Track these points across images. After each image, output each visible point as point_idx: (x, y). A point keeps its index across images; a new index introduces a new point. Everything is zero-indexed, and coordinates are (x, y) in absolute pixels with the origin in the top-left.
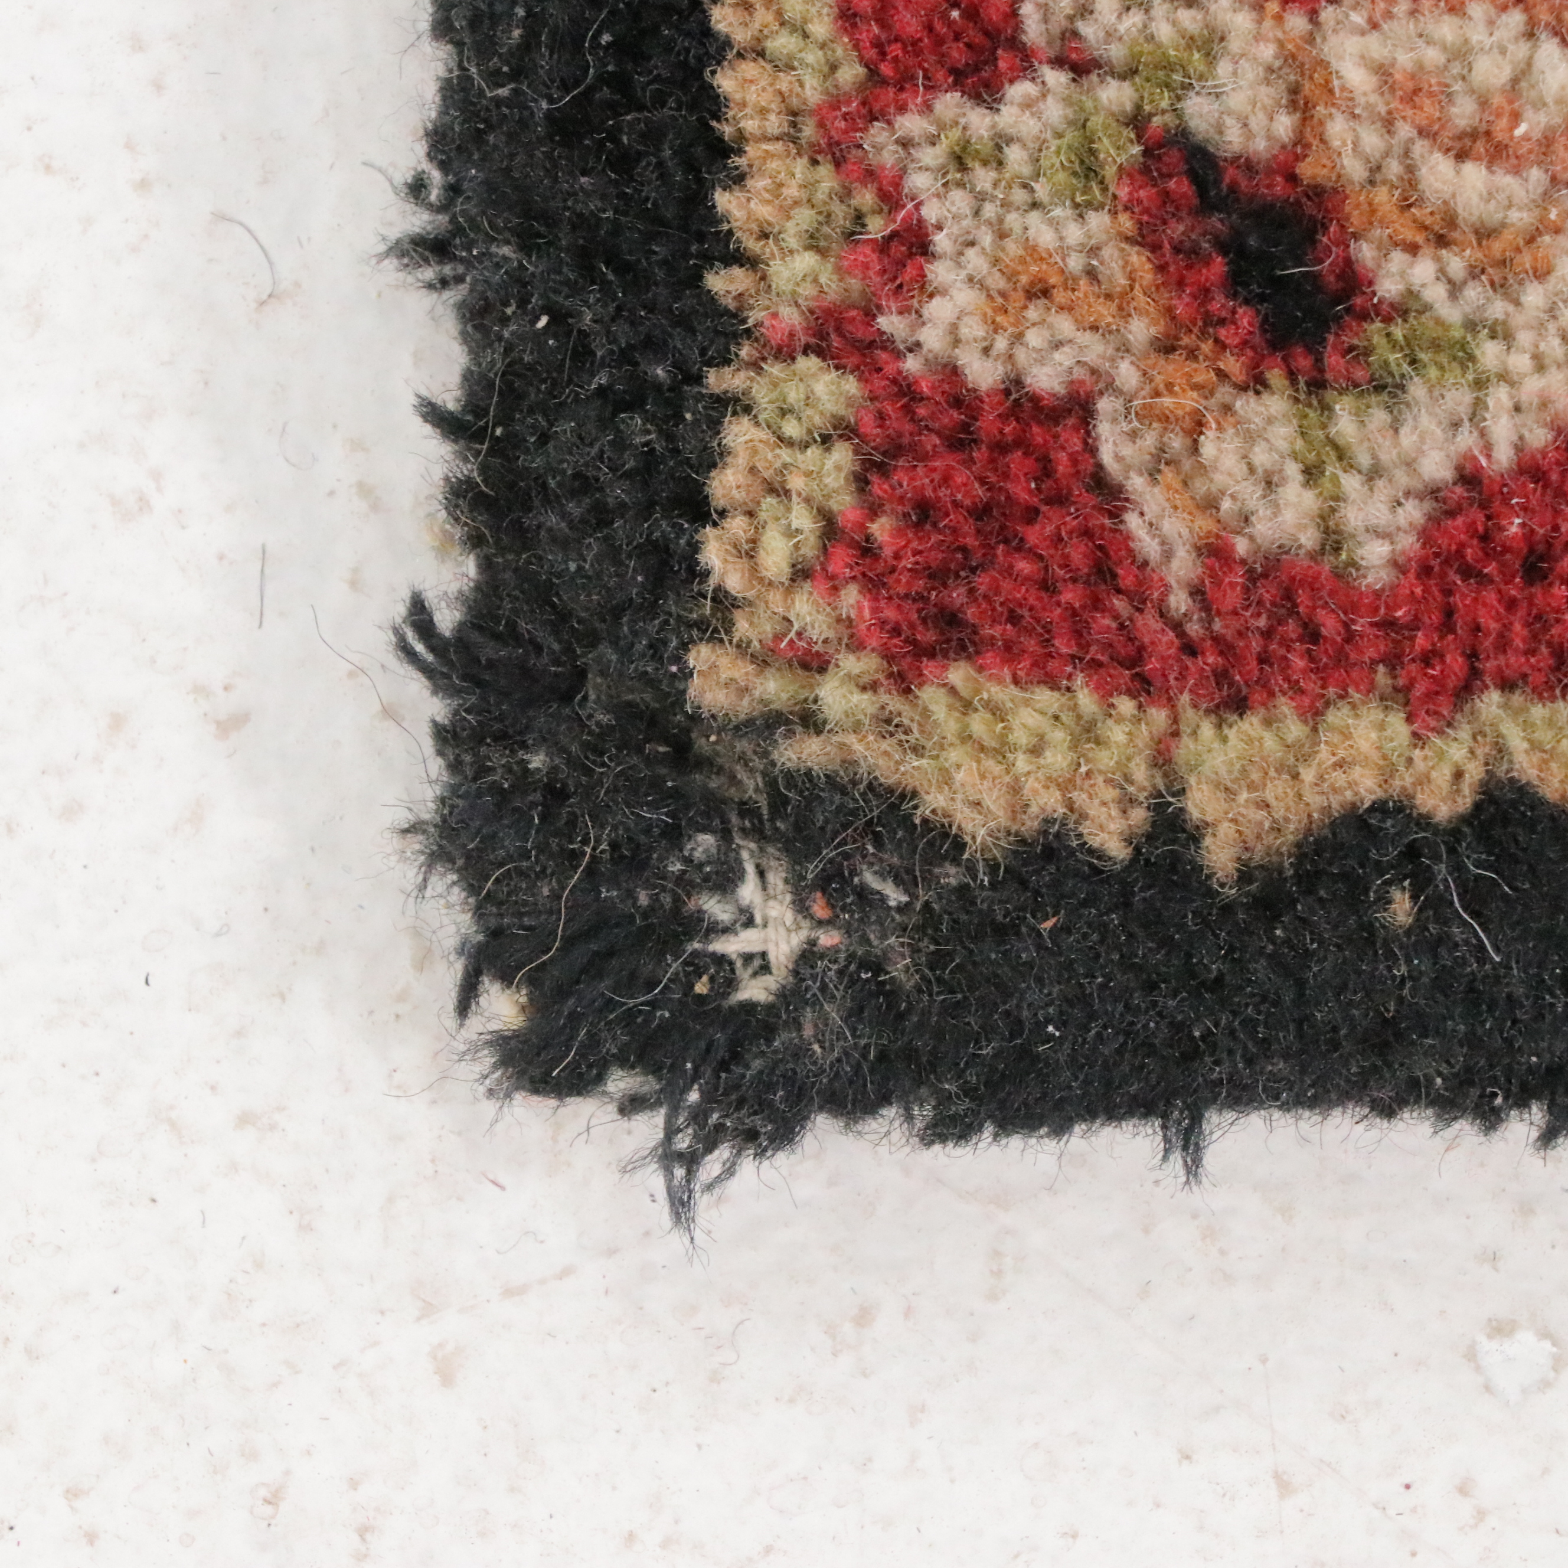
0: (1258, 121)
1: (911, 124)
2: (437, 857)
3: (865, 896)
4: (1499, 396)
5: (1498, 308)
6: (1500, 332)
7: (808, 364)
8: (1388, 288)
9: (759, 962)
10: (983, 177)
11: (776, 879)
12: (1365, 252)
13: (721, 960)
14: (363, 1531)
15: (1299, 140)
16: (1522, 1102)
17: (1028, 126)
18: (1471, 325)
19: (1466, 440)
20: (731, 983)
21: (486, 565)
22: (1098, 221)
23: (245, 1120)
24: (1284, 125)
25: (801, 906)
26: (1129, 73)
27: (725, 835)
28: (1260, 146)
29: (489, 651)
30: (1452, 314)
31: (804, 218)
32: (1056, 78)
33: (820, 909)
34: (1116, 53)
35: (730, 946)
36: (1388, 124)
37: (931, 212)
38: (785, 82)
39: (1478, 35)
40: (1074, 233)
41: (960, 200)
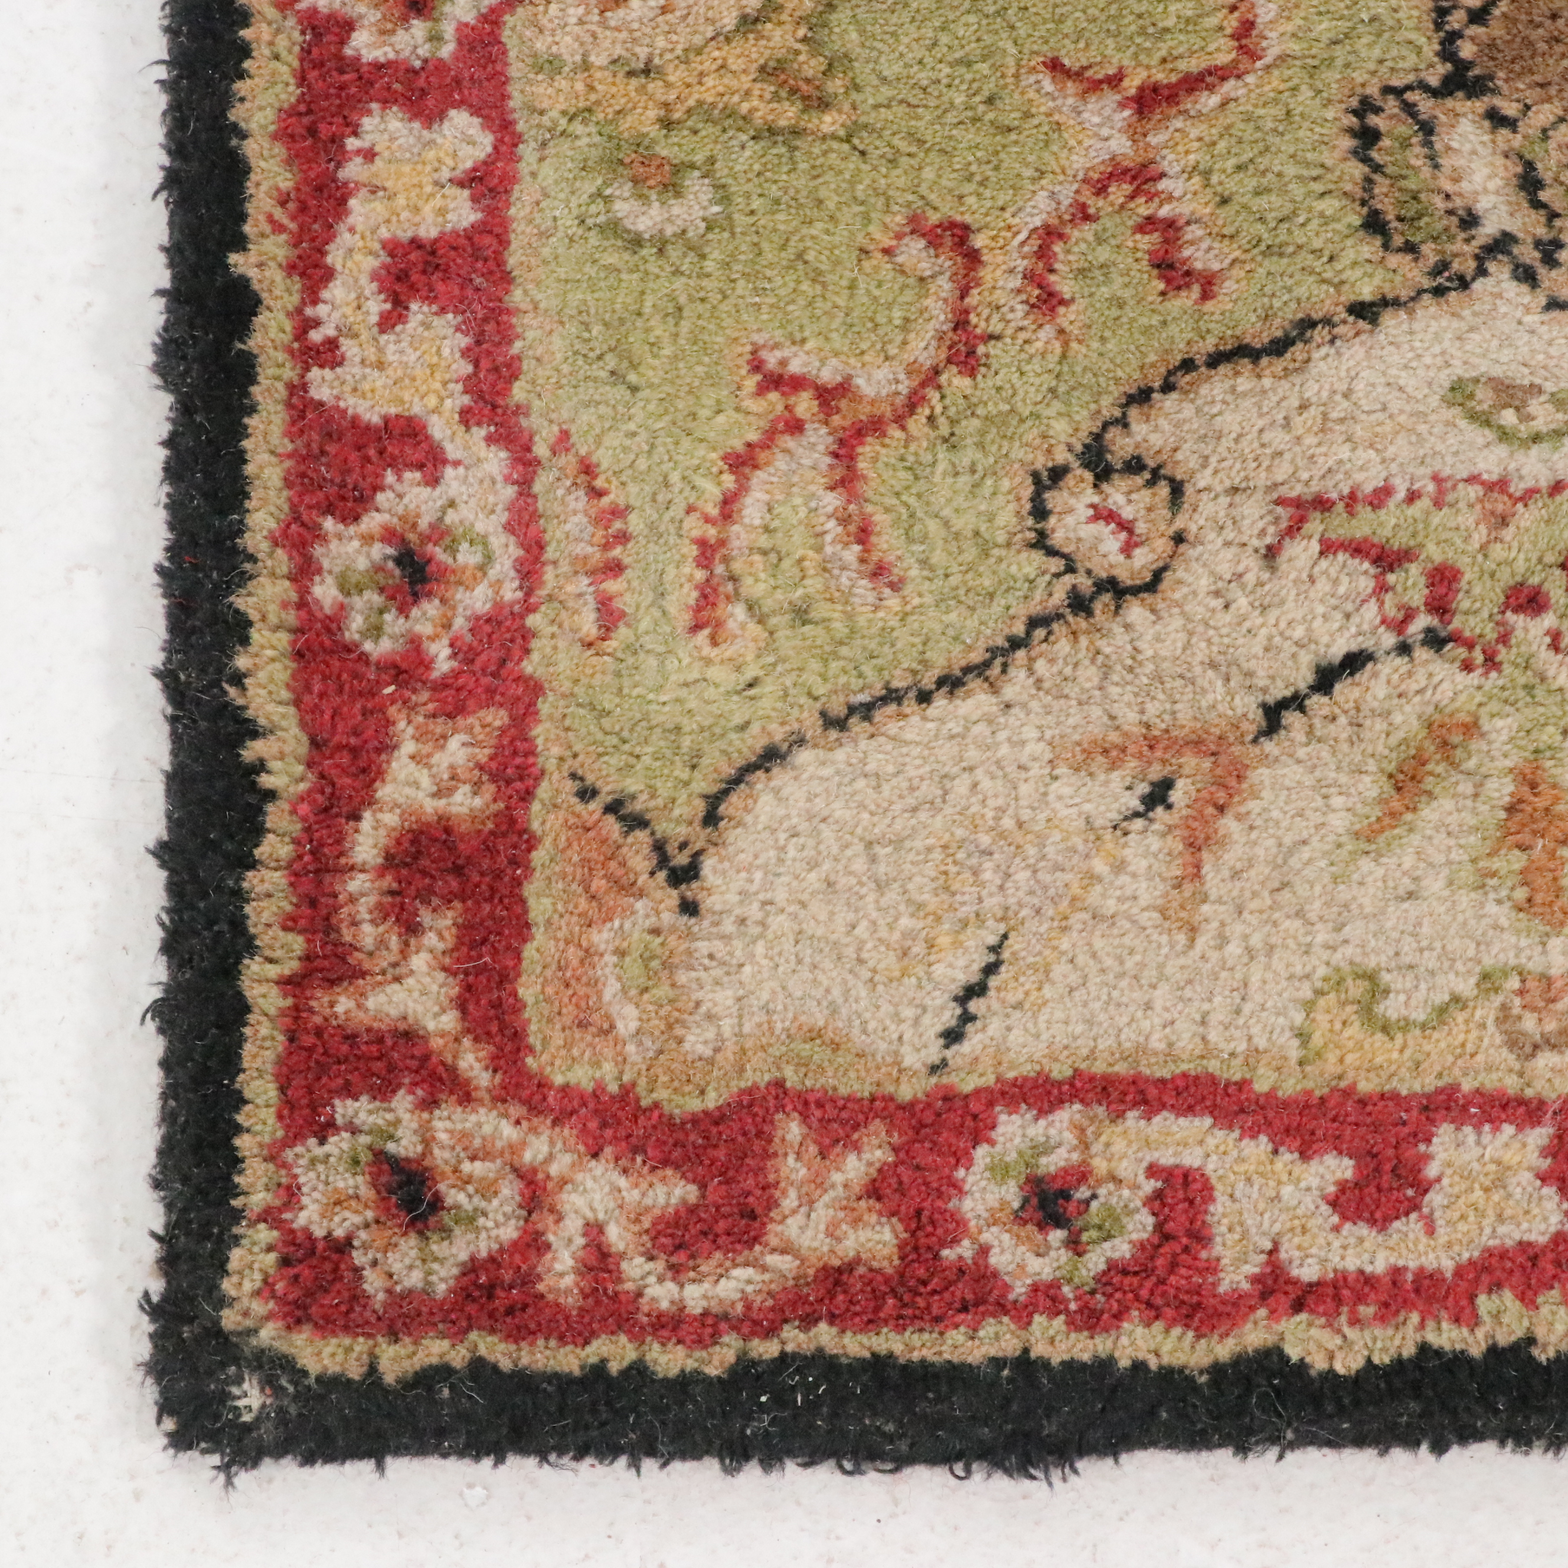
0: (411, 1148)
1: (299, 1149)
2: (148, 1373)
3: (283, 1389)
4: (483, 1235)
5: (483, 1204)
6: (485, 1214)
7: (262, 1226)
8: (449, 1201)
9: (249, 1408)
10: (321, 1168)
11: (255, 1382)
12: (442, 1187)
13: (236, 1408)
14: (109, 1547)
15: (424, 1154)
16: (488, 1454)
17: (336, 1151)
18: (475, 1210)
19: (472, 1247)
20: (240, 1415)
21: (168, 1282)
22: (360, 1179)
23: (78, 1417)
24: (419, 1149)
25: (262, 1390)
26: (370, 1133)
27: (239, 1367)
28: (411, 1155)
29: (168, 1308)
30: (468, 1207)
31: (265, 1180)
32: (345, 1135)
33: (268, 1391)
34: (366, 1128)
35: (241, 1403)
36: (453, 1148)
37: (302, 1180)
38: (259, 1138)
39: (483, 1119)
40: (351, 1182)
41: (312, 1175)
